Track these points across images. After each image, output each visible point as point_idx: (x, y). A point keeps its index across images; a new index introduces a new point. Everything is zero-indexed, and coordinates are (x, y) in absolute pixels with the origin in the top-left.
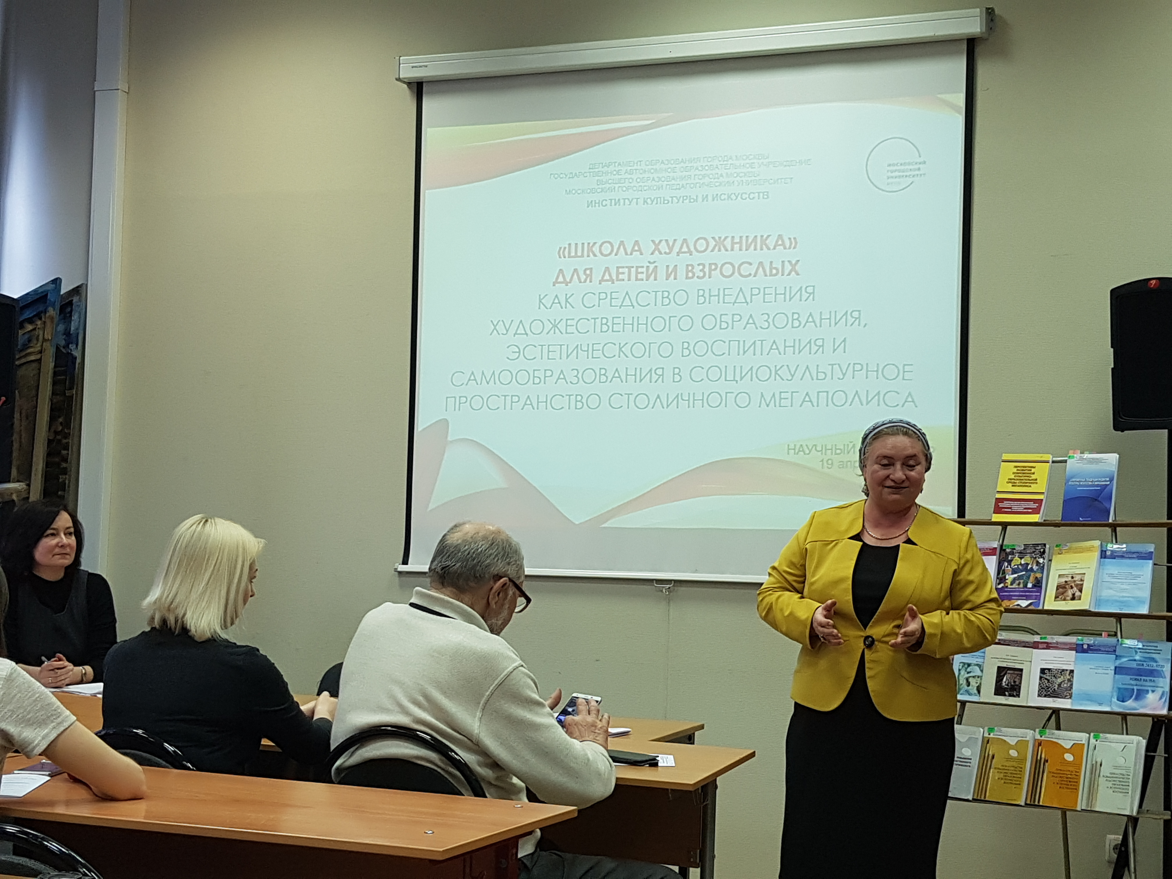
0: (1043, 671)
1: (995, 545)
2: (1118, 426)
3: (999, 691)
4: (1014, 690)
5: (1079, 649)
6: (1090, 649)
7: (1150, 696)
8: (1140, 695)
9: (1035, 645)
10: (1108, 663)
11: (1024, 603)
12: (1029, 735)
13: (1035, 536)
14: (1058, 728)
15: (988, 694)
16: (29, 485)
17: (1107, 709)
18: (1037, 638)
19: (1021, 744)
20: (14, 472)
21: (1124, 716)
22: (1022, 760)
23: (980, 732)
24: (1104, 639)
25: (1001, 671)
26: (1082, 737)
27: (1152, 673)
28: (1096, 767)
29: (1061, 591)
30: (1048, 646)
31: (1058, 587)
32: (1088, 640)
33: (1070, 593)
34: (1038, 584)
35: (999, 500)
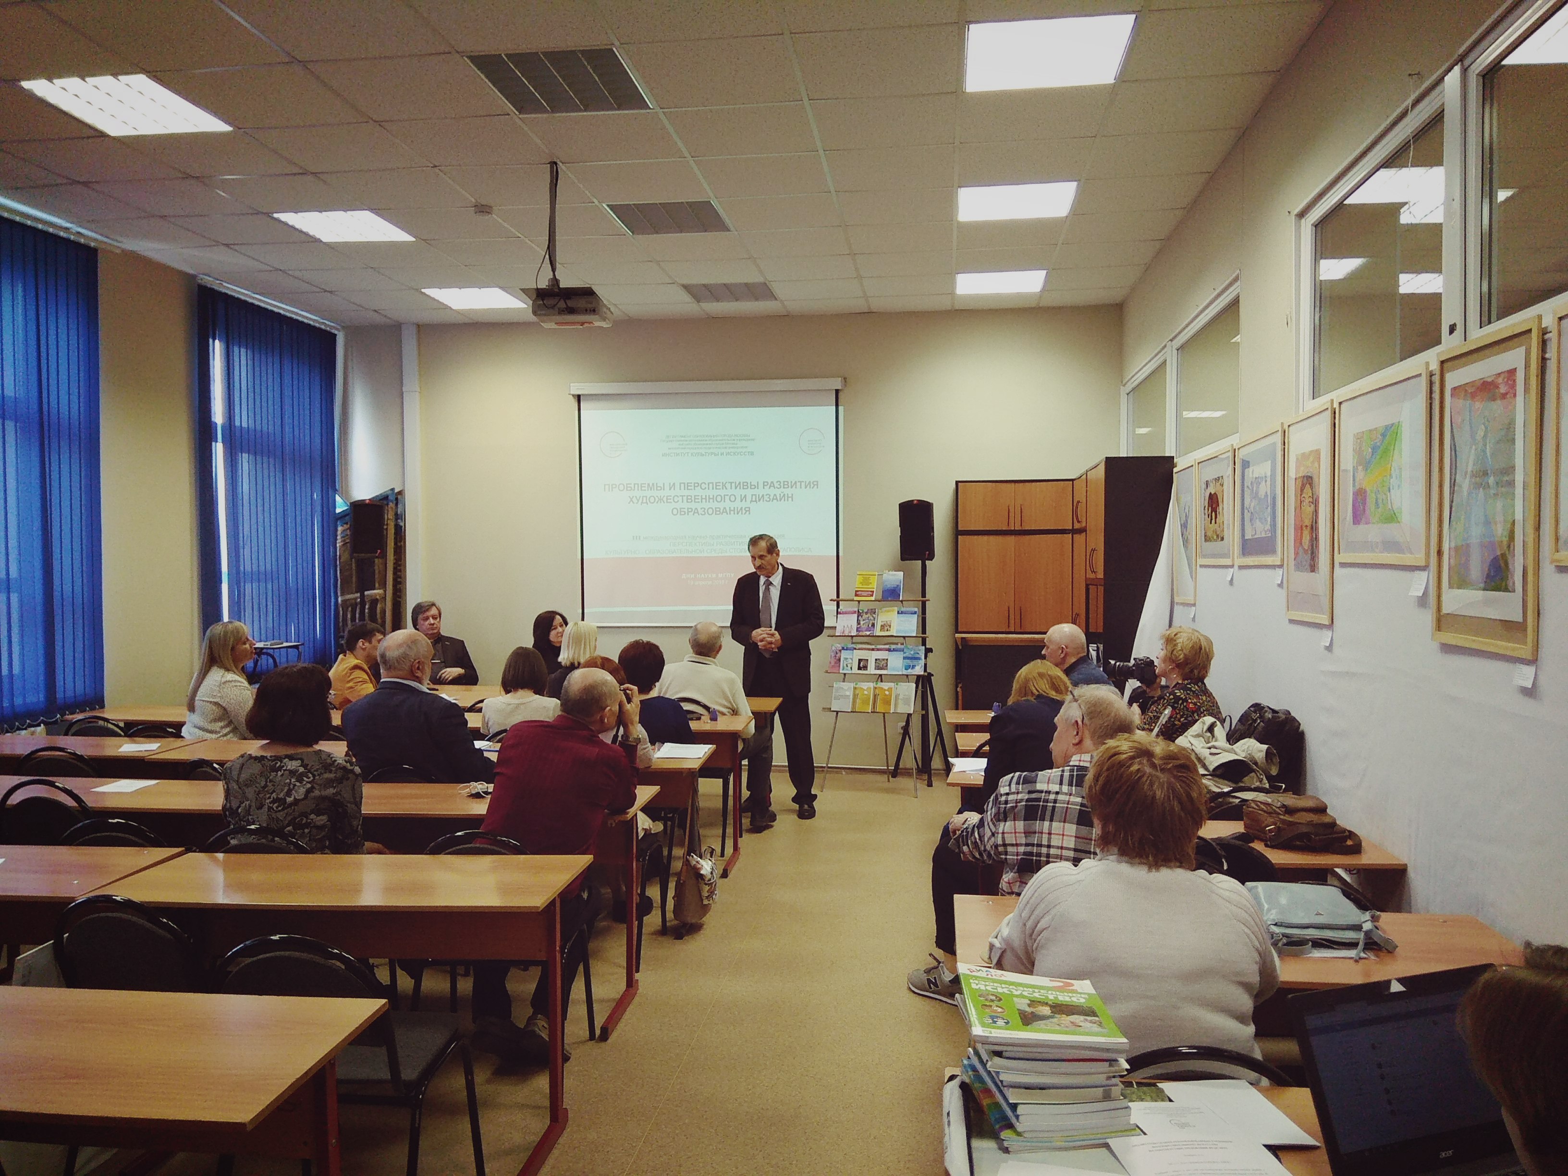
0: (876, 660)
1: (856, 610)
2: (903, 559)
3: (859, 668)
4: (865, 668)
5: (889, 650)
6: (894, 650)
7: (917, 668)
8: (913, 667)
9: (873, 650)
10: (901, 655)
11: (868, 633)
12: (871, 685)
13: (872, 606)
14: (882, 681)
15: (855, 670)
16: (385, 591)
17: (901, 673)
18: (873, 647)
19: (869, 688)
20: (377, 585)
21: (907, 676)
22: (869, 696)
23: (852, 685)
24: (899, 646)
25: (860, 660)
26: (892, 685)
27: (919, 659)
28: (897, 697)
29: (883, 627)
30: (878, 650)
31: (882, 626)
32: (893, 647)
33: (886, 628)
34: (873, 625)
35: (856, 591)
